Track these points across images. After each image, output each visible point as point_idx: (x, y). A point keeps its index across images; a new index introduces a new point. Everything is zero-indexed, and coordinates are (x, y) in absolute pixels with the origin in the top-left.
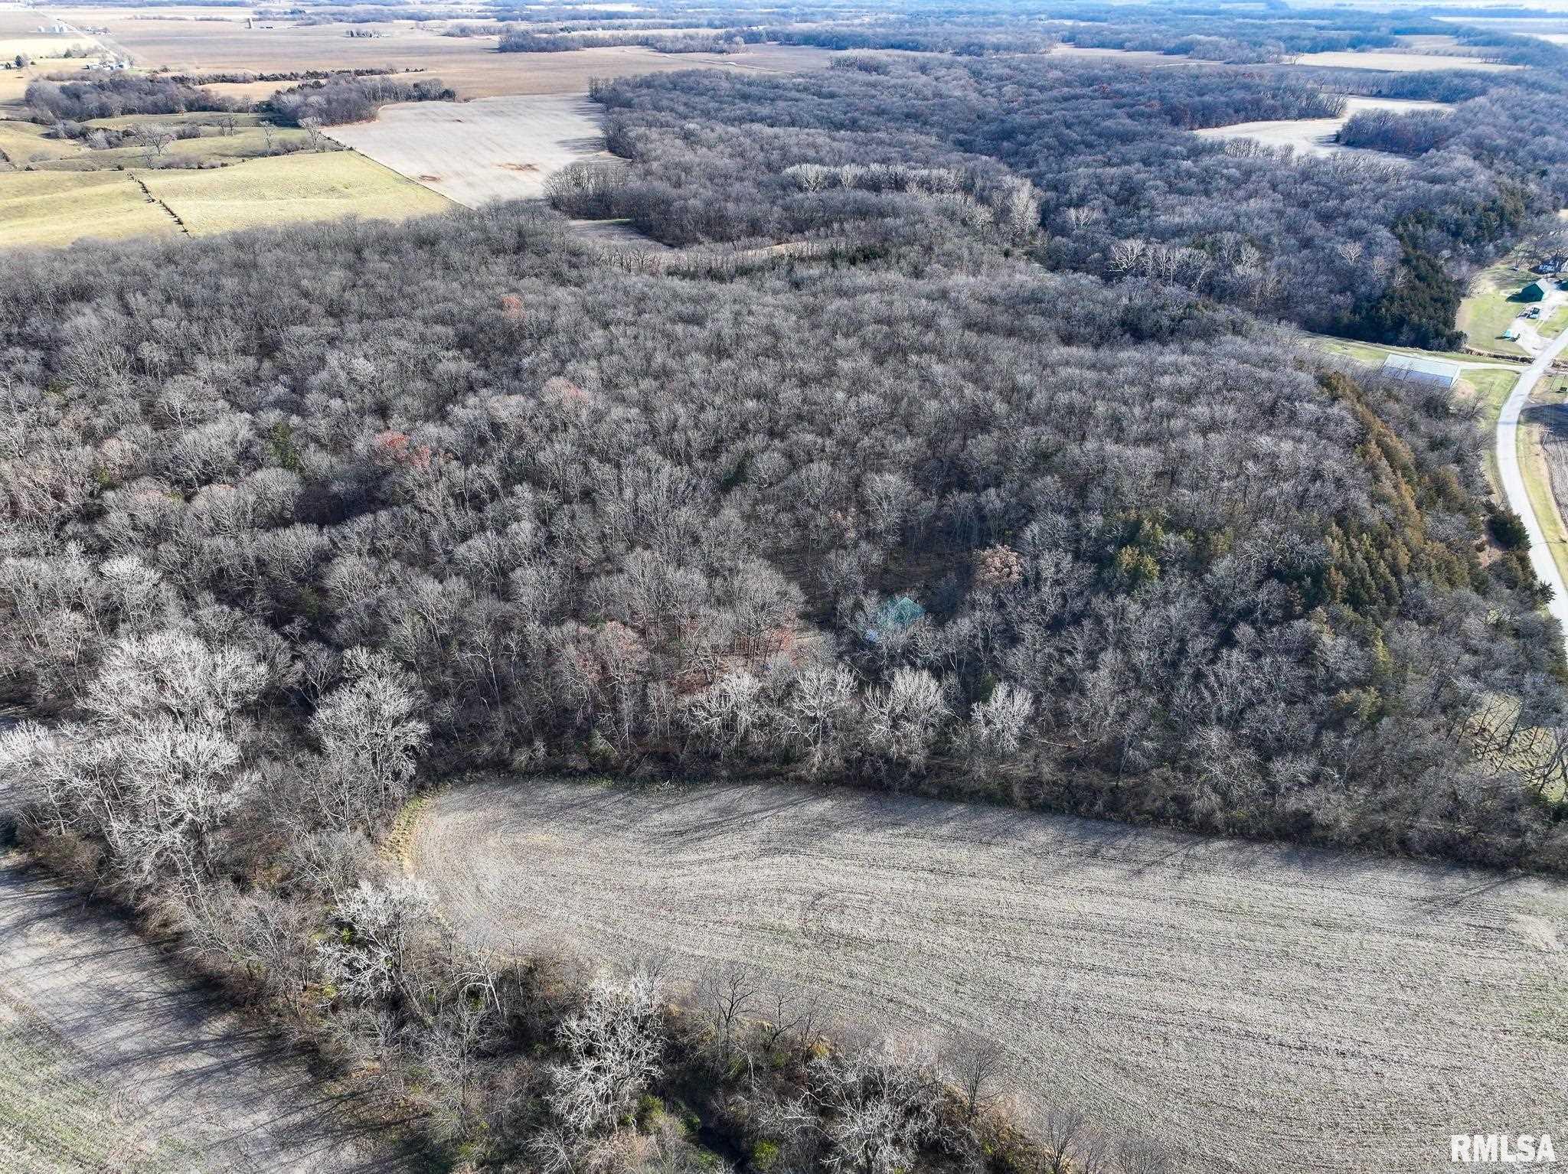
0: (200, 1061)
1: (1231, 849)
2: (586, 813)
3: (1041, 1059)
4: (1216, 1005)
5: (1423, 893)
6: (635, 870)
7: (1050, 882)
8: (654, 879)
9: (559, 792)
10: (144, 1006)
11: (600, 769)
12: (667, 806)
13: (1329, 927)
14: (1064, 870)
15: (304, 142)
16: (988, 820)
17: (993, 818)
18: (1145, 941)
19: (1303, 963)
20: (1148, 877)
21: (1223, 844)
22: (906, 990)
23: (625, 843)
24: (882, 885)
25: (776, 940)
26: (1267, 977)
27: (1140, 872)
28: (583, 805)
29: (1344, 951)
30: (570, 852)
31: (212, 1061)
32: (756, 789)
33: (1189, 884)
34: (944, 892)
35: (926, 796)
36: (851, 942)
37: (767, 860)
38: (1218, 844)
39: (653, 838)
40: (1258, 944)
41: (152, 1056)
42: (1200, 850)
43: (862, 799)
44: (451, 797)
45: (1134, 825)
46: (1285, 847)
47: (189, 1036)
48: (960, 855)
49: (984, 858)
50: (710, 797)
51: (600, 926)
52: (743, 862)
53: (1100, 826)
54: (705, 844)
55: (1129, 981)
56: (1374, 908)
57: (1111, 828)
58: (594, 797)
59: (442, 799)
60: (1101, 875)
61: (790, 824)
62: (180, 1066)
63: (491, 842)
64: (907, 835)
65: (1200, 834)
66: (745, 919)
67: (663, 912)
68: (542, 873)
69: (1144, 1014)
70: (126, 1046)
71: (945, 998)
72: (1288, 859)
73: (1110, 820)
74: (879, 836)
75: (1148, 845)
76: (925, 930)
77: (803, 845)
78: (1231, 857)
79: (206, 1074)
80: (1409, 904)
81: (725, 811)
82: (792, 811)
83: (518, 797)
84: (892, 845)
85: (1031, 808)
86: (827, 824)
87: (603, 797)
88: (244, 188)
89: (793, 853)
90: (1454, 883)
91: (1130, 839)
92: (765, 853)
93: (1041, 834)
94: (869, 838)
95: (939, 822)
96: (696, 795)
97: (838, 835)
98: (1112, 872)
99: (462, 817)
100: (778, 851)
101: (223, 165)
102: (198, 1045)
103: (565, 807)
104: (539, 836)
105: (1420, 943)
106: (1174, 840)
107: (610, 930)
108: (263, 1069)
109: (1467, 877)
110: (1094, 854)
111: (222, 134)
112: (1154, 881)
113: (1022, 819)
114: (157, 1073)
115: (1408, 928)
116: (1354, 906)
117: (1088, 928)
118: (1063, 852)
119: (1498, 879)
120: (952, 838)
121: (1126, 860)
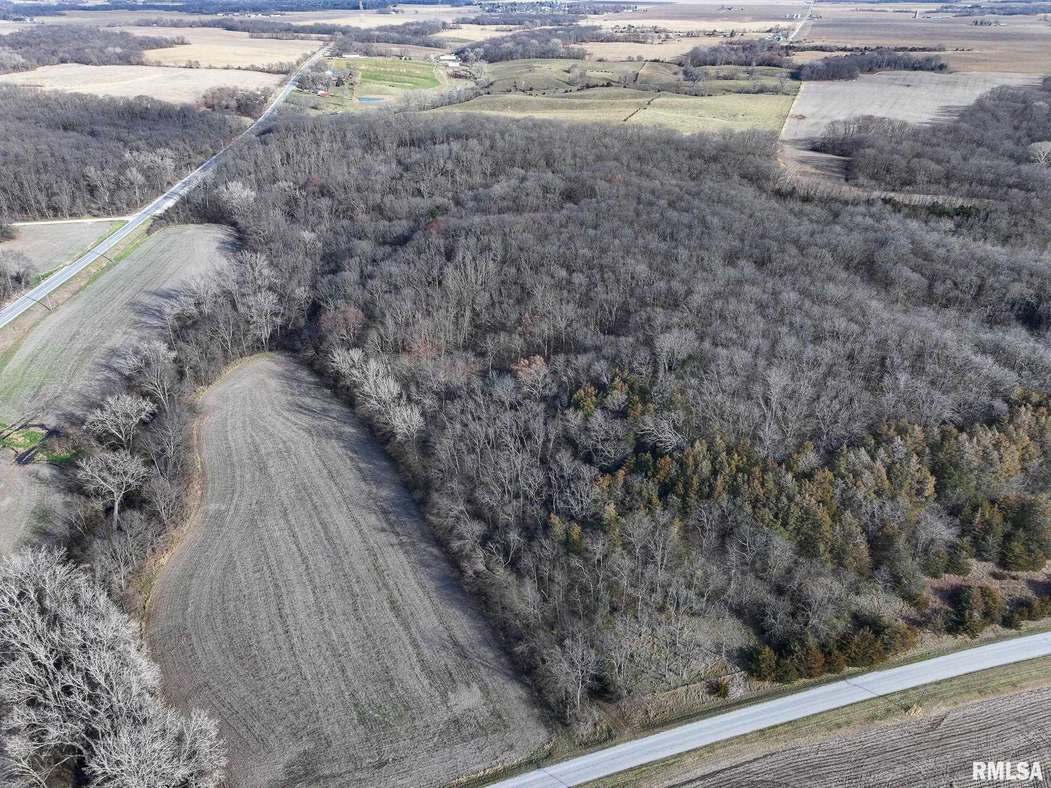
1: (434, 556)
2: (295, 384)
4: (296, 581)
6: (268, 407)
7: (350, 506)
9: (304, 374)
13: (393, 608)
14: (366, 507)
16: (383, 474)
17: (386, 475)
18: (329, 547)
20: (383, 534)
21: (435, 552)
22: (242, 492)
23: (284, 399)
25: (250, 452)
27: (384, 531)
28: (300, 382)
30: (268, 391)
31: (118, 380)
32: (346, 410)
33: (386, 549)
34: (317, 480)
36: (263, 468)
37: (301, 431)
39: (293, 404)
40: (357, 585)
42: (423, 546)
43: (364, 438)
48: (349, 476)
49: (353, 482)
52: (294, 427)
53: (412, 506)
55: (294, 550)
56: (428, 622)
57: (414, 511)
59: (278, 357)
60: (372, 520)
61: (331, 427)
63: (261, 376)
64: (350, 457)
68: (251, 391)
69: (272, 559)
71: (244, 503)
72: (442, 579)
73: (420, 508)
74: (342, 451)
75: (410, 527)
77: (319, 436)
78: (426, 557)
80: (445, 636)
81: (324, 411)
82: (340, 425)
84: (339, 456)
85: (404, 484)
86: (340, 436)
87: (308, 383)
89: (311, 436)
90: (486, 653)
92: (306, 429)
93: (386, 492)
94: (338, 449)
95: (368, 462)
96: (329, 400)
97: (333, 441)
98: (376, 522)
99: (272, 365)
100: (309, 432)
103: (297, 379)
104: (272, 382)
105: (409, 648)
106: (423, 535)
109: (498, 657)
110: (386, 513)
112: (382, 538)
113: (394, 483)
115: (419, 638)
116: (422, 614)
117: (325, 527)
118: (379, 503)
119: (510, 673)
120: (360, 470)
121: (391, 524)
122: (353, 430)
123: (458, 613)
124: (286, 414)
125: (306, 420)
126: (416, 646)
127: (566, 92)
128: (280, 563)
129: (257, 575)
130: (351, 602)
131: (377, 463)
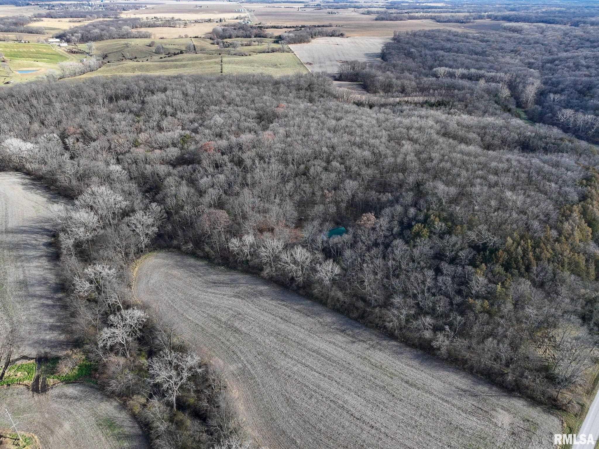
0: (50, 302)
1: (397, 346)
2: (193, 269)
3: (264, 387)
4: (340, 393)
5: (464, 387)
6: (193, 289)
7: (318, 335)
8: (196, 293)
9: (191, 261)
10: (49, 285)
11: (207, 257)
12: (217, 274)
13: (411, 385)
14: (328, 332)
15: (280, 49)
16: (315, 309)
17: (317, 308)
18: (334, 364)
19: (388, 392)
20: (356, 345)
21: (395, 343)
22: (240, 351)
23: (197, 281)
24: (262, 317)
25: (215, 323)
26: (370, 393)
27: (354, 342)
28: (194, 267)
29: (409, 395)
30: (179, 279)
31: (52, 303)
32: (247, 276)
33: (368, 352)
34: (280, 326)
35: (299, 295)
36: (237, 330)
37: (233, 298)
38: (394, 343)
39: (206, 282)
40: (377, 380)
41: (41, 297)
42: (385, 343)
43: (278, 289)
44: (162, 254)
45: (367, 326)
46: (420, 352)
47: (52, 295)
48: (296, 316)
49: (303, 320)
50: (232, 275)
51: (170, 302)
52: (225, 297)
53: (353, 322)
54: (219, 288)
55: (317, 375)
56: (437, 385)
57: (357, 325)
58: (199, 266)
59: (160, 254)
60: (340, 338)
61: (249, 290)
62: (44, 302)
63: (162, 270)
64: (284, 305)
65: (389, 337)
66: (212, 314)
67: (190, 304)
68: (167, 282)
69: (311, 386)
70: (38, 293)
71: (250, 357)
72: (417, 357)
73: (359, 322)
74: (274, 303)
75: (366, 334)
76: (263, 335)
77: (248, 298)
78: (394, 349)
79: (48, 306)
80: (454, 389)
81: (233, 281)
82: (253, 286)
83: (179, 259)
84: (275, 306)
85: (333, 309)
86: (261, 294)
87: (202, 266)
88: (251, 63)
89: (243, 299)
90: (483, 389)
91: (361, 330)
92: (235, 296)
93: (329, 319)
94: (271, 302)
95: (298, 304)
96: (228, 273)
97: (261, 298)
98: (344, 339)
99: (161, 261)
100: (239, 297)
101: (250, 55)
102: (52, 298)
103: (190, 265)
104: (176, 272)
105: (445, 404)
106: (378, 336)
107: (172, 304)
108: (61, 309)
109: (490, 388)
110: (343, 331)
111: (258, 45)
112: (358, 347)
113: (327, 312)
114: (39, 302)
115: (444, 397)
116: (429, 382)
117: (318, 353)
118: (332, 327)
119: (505, 394)
120: (298, 310)
121: (353, 337)
122: (266, 287)
123: (446, 373)
124: (210, 290)
125: (228, 290)
126: (447, 401)
127: (161, 58)
128: (319, 386)
129: (314, 400)
130: (385, 392)
131: (304, 303)
